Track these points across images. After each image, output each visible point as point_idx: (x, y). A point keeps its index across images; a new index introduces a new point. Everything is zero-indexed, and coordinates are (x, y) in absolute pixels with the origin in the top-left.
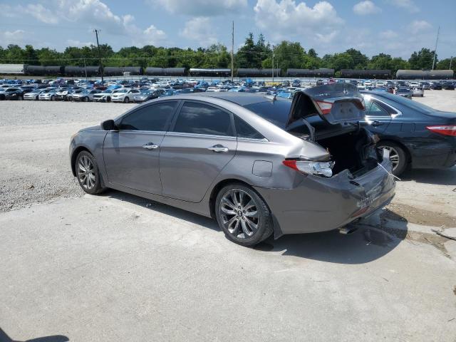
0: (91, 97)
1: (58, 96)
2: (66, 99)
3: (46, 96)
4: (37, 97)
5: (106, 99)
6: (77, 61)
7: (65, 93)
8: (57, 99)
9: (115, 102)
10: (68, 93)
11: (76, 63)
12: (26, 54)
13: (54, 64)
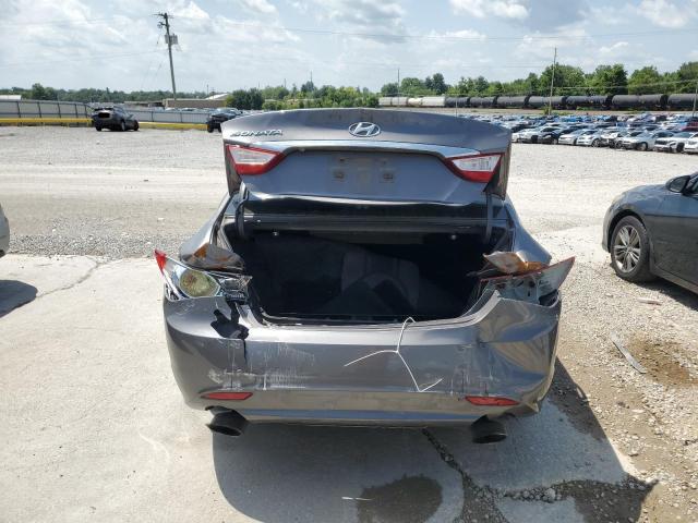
0: (652, 143)
1: (602, 139)
2: (613, 145)
3: (587, 139)
4: (575, 141)
5: (674, 147)
6: (686, 84)
7: (613, 136)
8: (600, 144)
9: (690, 153)
10: (619, 136)
11: (683, 87)
12: (611, 79)
13: (649, 91)
